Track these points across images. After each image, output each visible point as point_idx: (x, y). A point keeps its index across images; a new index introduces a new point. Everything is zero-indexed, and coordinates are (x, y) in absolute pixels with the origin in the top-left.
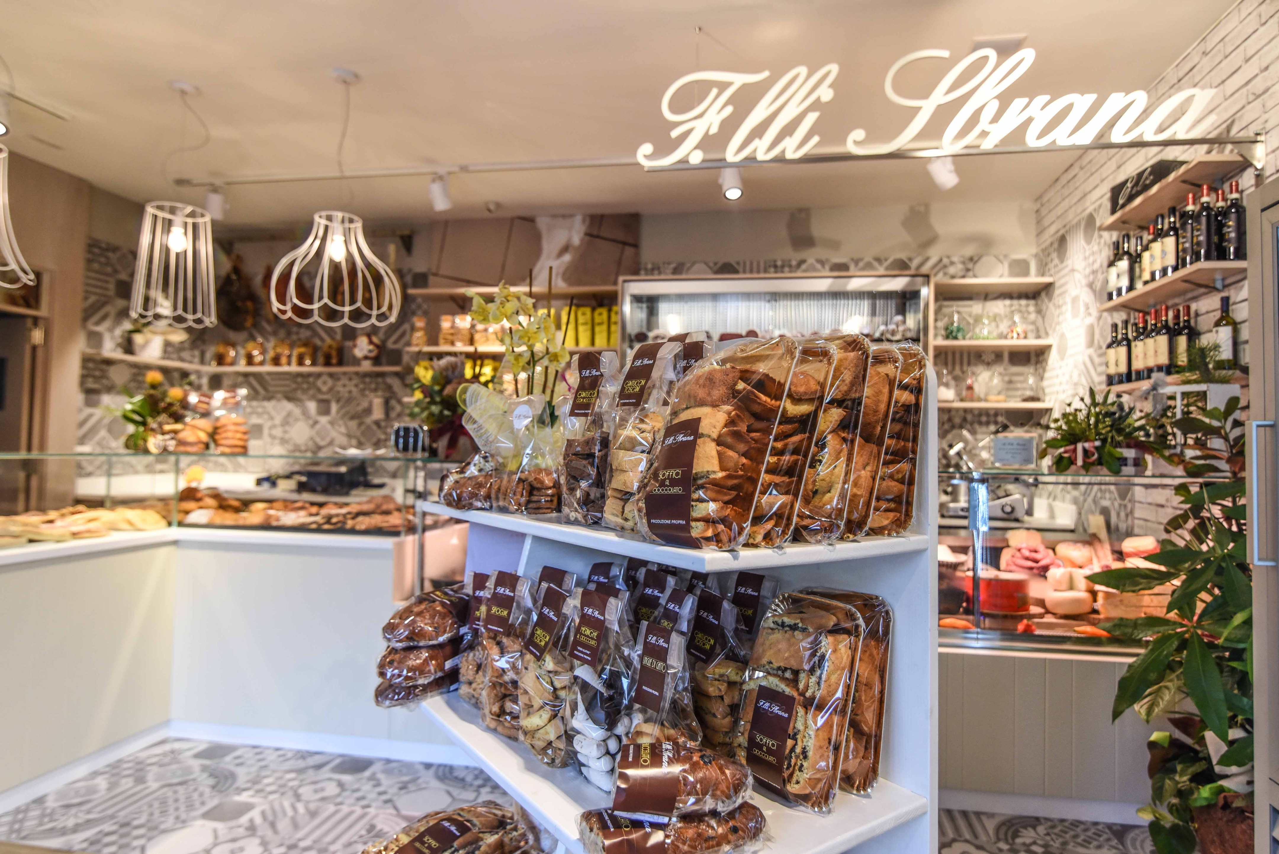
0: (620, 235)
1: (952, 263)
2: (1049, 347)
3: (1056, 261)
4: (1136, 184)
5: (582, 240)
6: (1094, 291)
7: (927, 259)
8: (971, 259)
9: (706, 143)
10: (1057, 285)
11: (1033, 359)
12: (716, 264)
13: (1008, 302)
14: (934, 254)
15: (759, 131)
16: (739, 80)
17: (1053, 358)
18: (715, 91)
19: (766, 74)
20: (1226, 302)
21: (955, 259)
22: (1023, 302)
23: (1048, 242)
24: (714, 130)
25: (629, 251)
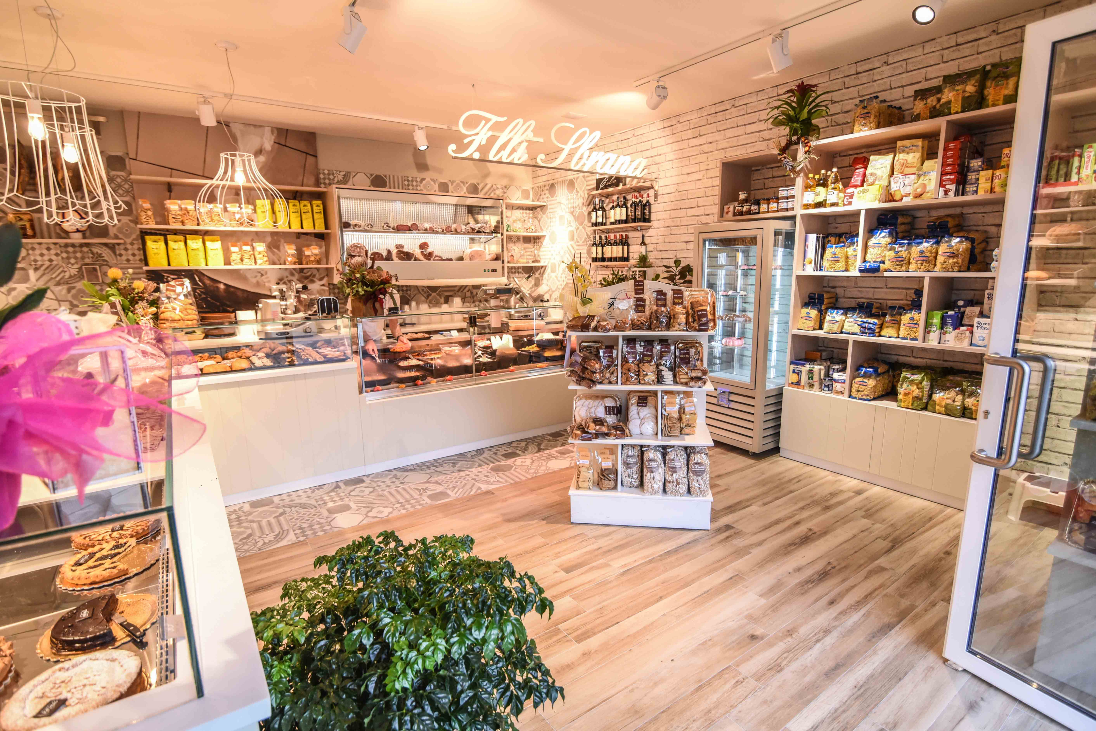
0: (303, 147)
1: (497, 188)
2: (544, 236)
3: (548, 195)
4: (608, 181)
5: (272, 147)
6: (574, 216)
7: (486, 184)
8: (506, 187)
9: (480, 149)
10: (549, 207)
11: (532, 241)
12: (372, 175)
13: (521, 211)
14: (489, 181)
15: (503, 147)
16: (494, 118)
17: (546, 242)
18: (483, 122)
19: (505, 118)
20: (643, 236)
21: (498, 186)
22: (528, 212)
23: (542, 184)
24: (484, 142)
25: (310, 160)
